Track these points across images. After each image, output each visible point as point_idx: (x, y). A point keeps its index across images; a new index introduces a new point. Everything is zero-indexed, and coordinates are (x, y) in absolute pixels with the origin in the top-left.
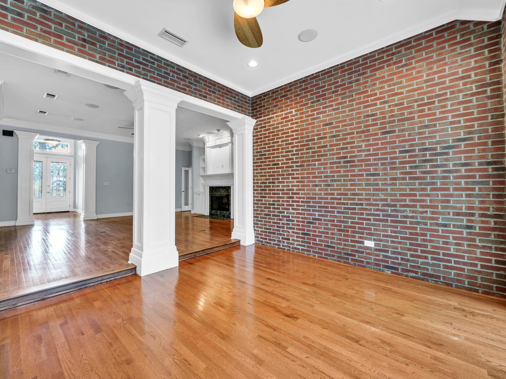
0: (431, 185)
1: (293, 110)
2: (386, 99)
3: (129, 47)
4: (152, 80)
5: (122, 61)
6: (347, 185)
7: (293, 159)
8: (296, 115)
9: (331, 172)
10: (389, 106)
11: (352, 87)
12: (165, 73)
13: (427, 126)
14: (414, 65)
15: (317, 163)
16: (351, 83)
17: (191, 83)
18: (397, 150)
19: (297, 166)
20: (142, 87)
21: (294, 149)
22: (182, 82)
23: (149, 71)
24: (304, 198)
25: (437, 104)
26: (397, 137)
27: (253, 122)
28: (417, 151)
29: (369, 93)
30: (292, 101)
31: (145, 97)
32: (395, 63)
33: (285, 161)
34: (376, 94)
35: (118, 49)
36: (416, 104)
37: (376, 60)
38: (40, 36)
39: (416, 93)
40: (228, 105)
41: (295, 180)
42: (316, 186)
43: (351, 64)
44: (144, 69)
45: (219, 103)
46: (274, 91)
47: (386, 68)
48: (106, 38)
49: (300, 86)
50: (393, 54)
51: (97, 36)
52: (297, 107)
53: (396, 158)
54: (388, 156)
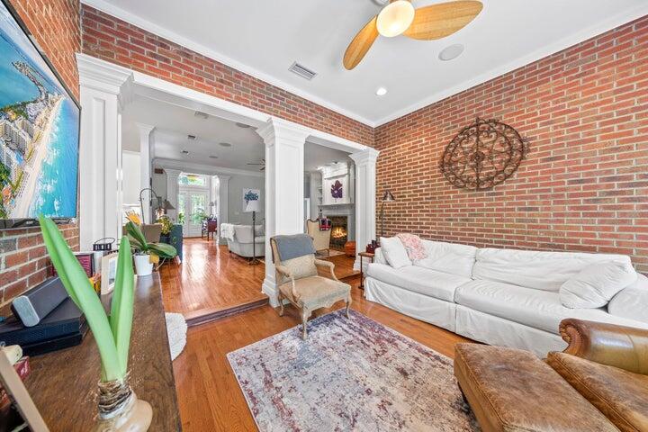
0: (619, 223)
1: (423, 139)
2: (551, 119)
3: (261, 84)
4: (283, 116)
5: (255, 99)
6: (491, 220)
7: (422, 191)
8: (427, 144)
9: (470, 205)
10: (556, 127)
11: (501, 107)
12: (293, 108)
13: (616, 150)
14: (596, 73)
15: (451, 195)
16: (499, 103)
17: (317, 117)
18: (566, 180)
19: (426, 199)
20: (274, 124)
21: (424, 180)
22: (309, 117)
23: (279, 107)
24: (435, 232)
25: (634, 120)
26: (566, 164)
27: (376, 153)
28: (598, 181)
29: (526, 113)
30: (421, 129)
31: (277, 133)
32: (565, 74)
33: (412, 193)
34: (535, 114)
35: (251, 88)
36: (597, 122)
37: (538, 72)
38: (184, 80)
39: (599, 108)
40: (352, 137)
41: (425, 214)
42: (451, 220)
43: (500, 81)
44: (275, 106)
45: (343, 136)
46: (400, 120)
47: (551, 81)
48: (240, 77)
49: (433, 112)
50: (563, 62)
51: (233, 76)
52: (427, 135)
53: (565, 190)
54: (552, 188)
